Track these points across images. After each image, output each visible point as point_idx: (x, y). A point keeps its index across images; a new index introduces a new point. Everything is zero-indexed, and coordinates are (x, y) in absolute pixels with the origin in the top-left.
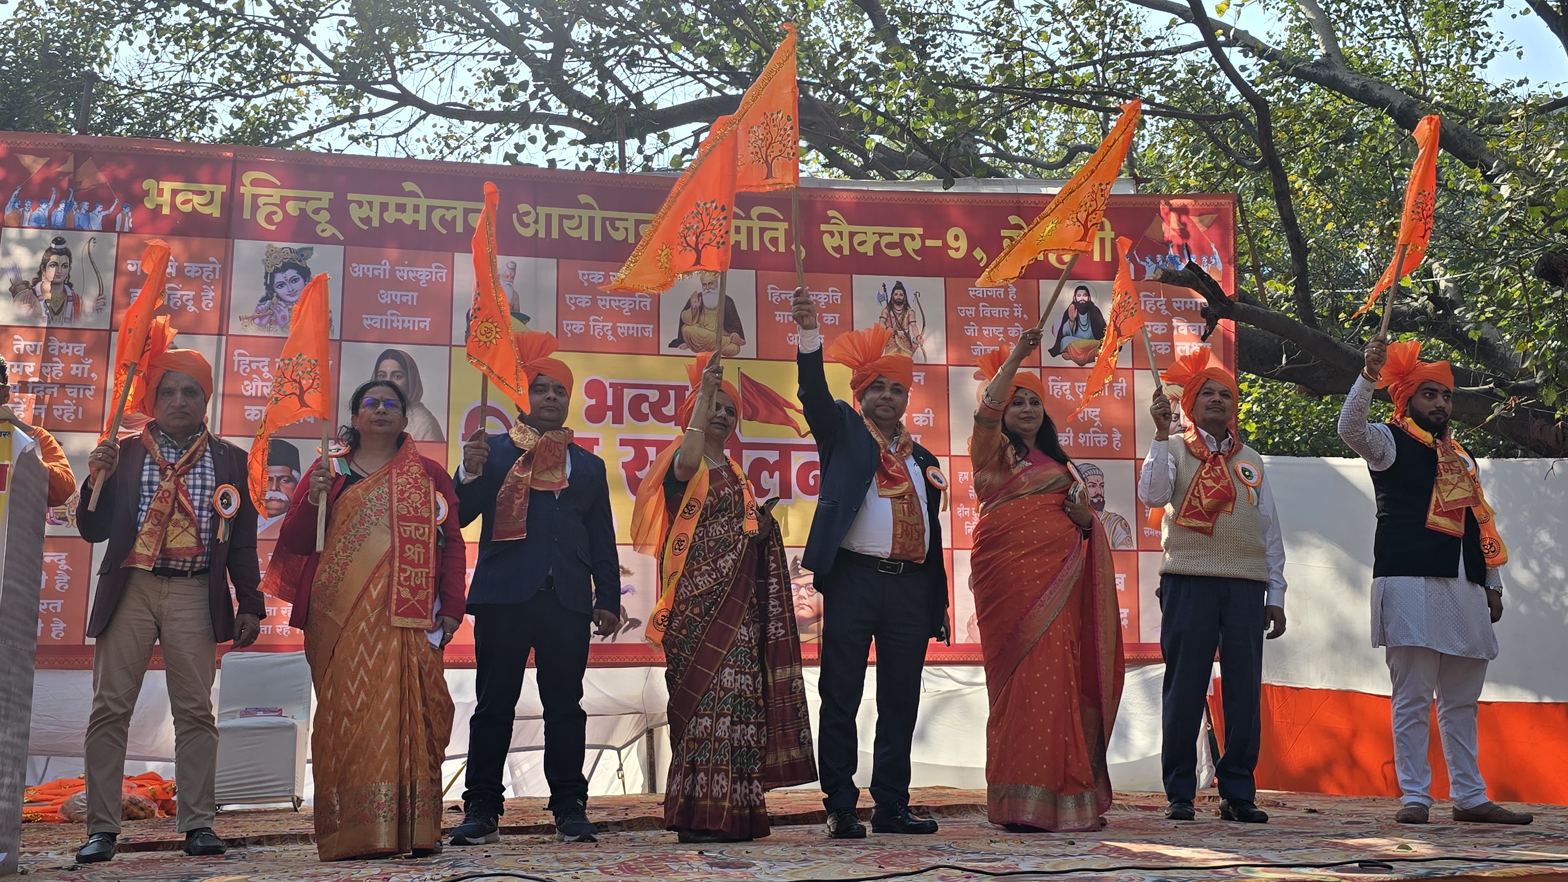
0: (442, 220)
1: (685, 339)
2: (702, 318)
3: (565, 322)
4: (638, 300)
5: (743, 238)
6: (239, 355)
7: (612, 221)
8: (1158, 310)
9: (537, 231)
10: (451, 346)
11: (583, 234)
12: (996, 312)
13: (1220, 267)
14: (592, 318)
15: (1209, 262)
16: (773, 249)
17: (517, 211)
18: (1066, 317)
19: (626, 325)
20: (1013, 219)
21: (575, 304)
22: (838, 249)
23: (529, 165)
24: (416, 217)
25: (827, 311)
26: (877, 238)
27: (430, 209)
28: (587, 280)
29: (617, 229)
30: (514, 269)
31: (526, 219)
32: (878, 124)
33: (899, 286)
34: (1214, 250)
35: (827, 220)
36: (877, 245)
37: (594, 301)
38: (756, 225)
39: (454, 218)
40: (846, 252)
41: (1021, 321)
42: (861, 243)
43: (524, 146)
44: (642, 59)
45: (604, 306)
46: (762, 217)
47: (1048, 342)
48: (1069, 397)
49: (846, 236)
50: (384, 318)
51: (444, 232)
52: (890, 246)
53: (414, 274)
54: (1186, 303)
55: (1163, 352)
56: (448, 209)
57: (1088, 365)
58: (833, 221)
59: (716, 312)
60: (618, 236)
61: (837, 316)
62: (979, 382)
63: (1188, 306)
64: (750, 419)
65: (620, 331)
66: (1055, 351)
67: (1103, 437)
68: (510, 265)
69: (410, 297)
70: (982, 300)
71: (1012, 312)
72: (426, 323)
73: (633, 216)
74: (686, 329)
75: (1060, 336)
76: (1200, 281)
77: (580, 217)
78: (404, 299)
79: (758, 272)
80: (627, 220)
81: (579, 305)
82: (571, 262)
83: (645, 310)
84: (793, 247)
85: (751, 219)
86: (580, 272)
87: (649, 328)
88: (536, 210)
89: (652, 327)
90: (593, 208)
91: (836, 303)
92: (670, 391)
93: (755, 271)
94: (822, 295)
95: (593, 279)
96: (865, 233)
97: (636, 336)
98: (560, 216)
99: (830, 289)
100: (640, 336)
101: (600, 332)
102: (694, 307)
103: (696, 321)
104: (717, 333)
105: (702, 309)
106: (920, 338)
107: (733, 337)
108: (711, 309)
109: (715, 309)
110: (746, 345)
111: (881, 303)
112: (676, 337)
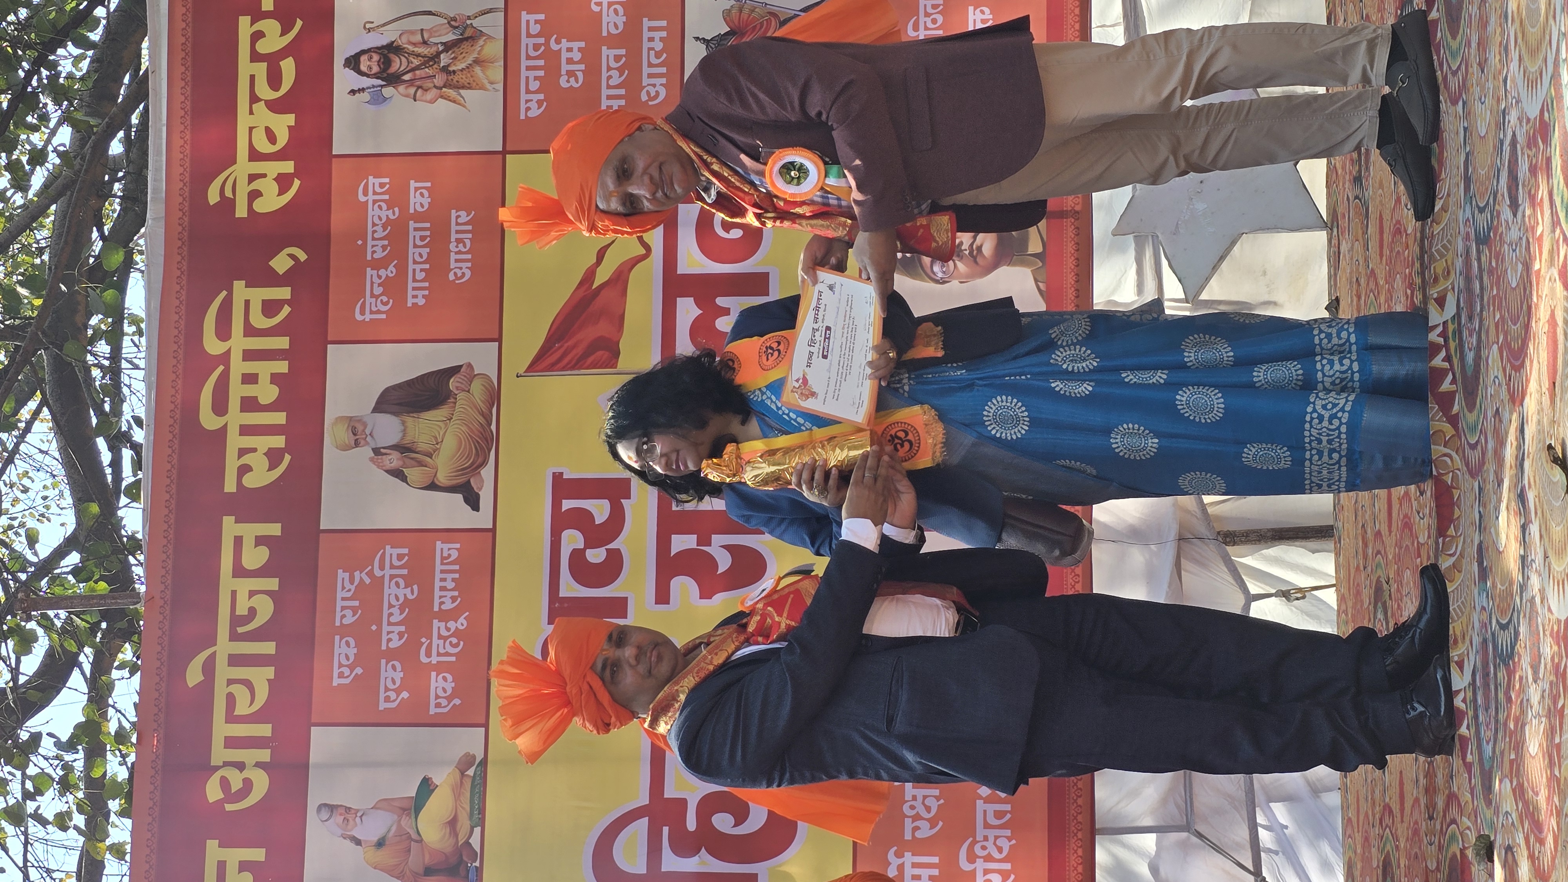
1: (461, 480)
2: (422, 447)
3: (433, 710)
4: (388, 572)
5: (265, 369)
7: (236, 620)
9: (258, 765)
11: (261, 677)
14: (424, 659)
16: (287, 310)
17: (220, 803)
19: (437, 593)
21: (398, 691)
22: (283, 180)
25: (403, 203)
26: (259, 107)
28: (352, 668)
29: (252, 613)
30: (332, 808)
31: (236, 786)
33: (353, 63)
35: (227, 204)
36: (275, 106)
37: (391, 655)
38: (239, 342)
40: (288, 167)
42: (271, 137)
45: (401, 634)
46: (223, 332)
49: (258, 167)
52: (274, 80)
58: (228, 193)
59: (409, 420)
60: (265, 609)
61: (413, 184)
64: (616, 354)
65: (448, 605)
68: (325, 815)
73: (227, 581)
74: (442, 478)
77: (230, 682)
79: (329, 339)
80: (234, 593)
81: (398, 683)
82: (316, 698)
83: (406, 558)
84: (281, 271)
85: (228, 353)
86: (335, 684)
87: (442, 549)
88: (217, 768)
89: (438, 543)
90: (212, 658)
91: (388, 186)
92: (563, 510)
93: (329, 346)
94: (373, 213)
95: (348, 658)
96: (251, 129)
97: (457, 576)
98: (228, 721)
99: (362, 198)
100: (457, 567)
101: (451, 642)
102: (401, 463)
103: (428, 459)
104: (450, 420)
105: (403, 449)
106: (452, 22)
107: (457, 388)
108: (404, 432)
109: (404, 423)
110: (472, 363)
111: (385, 99)
112: (459, 497)
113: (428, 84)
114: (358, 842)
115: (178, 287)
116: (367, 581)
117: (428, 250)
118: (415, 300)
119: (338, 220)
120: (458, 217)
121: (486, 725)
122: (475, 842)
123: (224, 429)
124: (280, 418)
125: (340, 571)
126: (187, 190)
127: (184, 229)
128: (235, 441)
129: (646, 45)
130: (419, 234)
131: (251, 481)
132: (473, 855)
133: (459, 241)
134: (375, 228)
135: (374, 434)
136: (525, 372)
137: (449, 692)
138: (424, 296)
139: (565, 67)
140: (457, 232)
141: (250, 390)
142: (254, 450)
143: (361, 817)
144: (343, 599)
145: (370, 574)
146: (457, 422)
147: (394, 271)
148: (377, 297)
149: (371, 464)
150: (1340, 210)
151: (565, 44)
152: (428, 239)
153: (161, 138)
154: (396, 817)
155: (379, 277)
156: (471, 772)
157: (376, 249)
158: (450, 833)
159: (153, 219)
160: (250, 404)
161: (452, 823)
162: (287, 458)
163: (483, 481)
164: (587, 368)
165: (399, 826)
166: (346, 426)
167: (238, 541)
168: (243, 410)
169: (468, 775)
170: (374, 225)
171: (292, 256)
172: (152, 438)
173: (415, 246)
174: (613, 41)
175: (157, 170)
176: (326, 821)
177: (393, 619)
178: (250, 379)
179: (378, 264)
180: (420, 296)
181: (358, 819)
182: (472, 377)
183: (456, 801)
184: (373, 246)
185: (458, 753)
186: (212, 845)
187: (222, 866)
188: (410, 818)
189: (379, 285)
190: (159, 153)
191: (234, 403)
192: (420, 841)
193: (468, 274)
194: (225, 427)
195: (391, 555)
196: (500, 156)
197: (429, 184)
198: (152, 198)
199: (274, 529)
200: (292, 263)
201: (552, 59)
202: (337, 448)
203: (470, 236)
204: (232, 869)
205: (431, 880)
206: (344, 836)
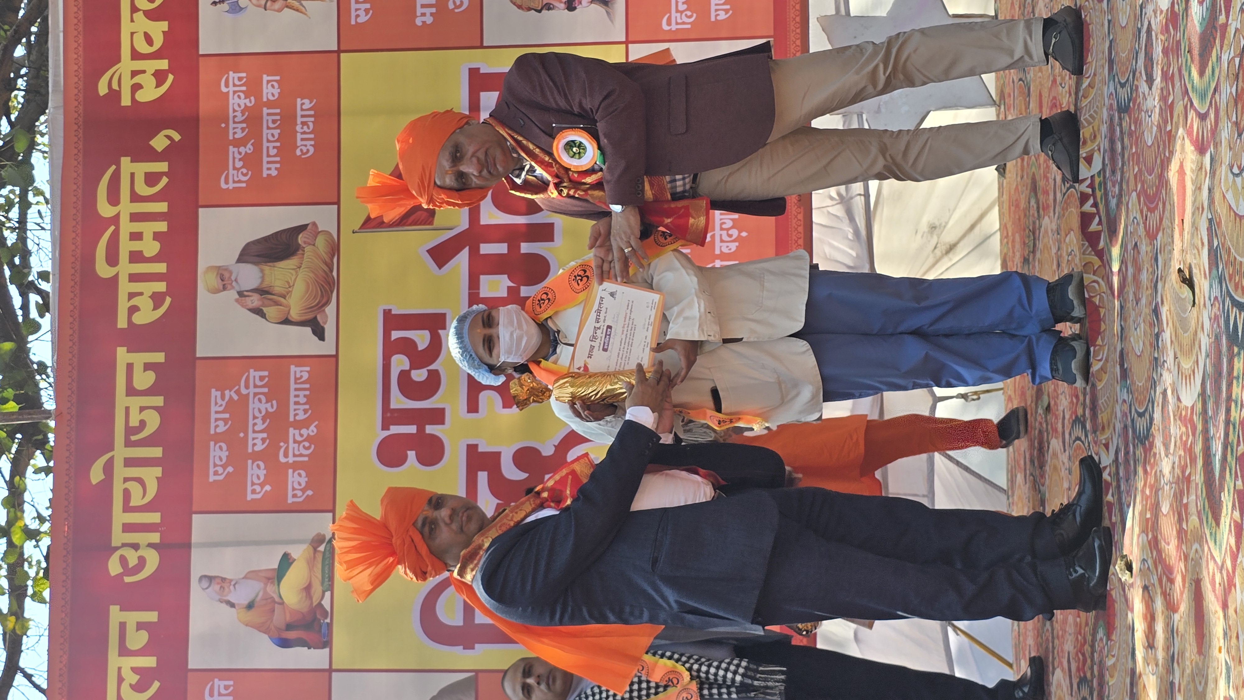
0: (138, 689)
1: (310, 316)
2: (277, 290)
3: (290, 500)
4: (252, 390)
5: (148, 228)
7: (130, 431)
9: (150, 545)
10: (330, 670)
11: (151, 476)
14: (282, 459)
16: (165, 180)
17: (120, 576)
19: (292, 407)
21: (262, 485)
22: (160, 76)
25: (258, 94)
26: (138, 16)
28: (224, 467)
29: (143, 424)
30: (211, 579)
31: (133, 561)
35: (114, 95)
36: (151, 15)
37: (256, 456)
38: (126, 207)
40: (163, 64)
42: (149, 40)
45: (263, 440)
46: (114, 199)
49: (139, 65)
51: (156, 685)
56: (120, 680)
58: (115, 86)
59: (267, 268)
60: (153, 421)
61: (265, 78)
65: (301, 416)
68: (205, 584)
73: (121, 400)
74: (294, 315)
77: (126, 480)
79: (200, 203)
80: (127, 409)
81: (262, 478)
82: (196, 493)
83: (267, 379)
84: (159, 149)
85: (117, 216)
86: (211, 480)
87: (295, 372)
88: (117, 548)
89: (293, 368)
90: (111, 461)
91: (245, 80)
92: (393, 339)
93: (201, 210)
94: (234, 101)
95: (221, 459)
96: (132, 34)
97: (307, 393)
98: (125, 511)
99: (224, 90)
100: (307, 386)
101: (304, 446)
102: (260, 303)
103: (282, 300)
104: (300, 267)
105: (262, 291)
107: (305, 242)
108: (263, 278)
109: (262, 271)
110: (317, 222)
111: (241, 9)
112: (308, 330)
114: (232, 605)
115: (76, 163)
116: (236, 397)
117: (279, 131)
118: (269, 172)
119: (205, 107)
120: (303, 104)
121: (333, 511)
122: (326, 603)
123: (115, 278)
124: (161, 268)
125: (213, 390)
126: (81, 83)
127: (79, 115)
128: (125, 287)
130: (271, 118)
131: (139, 319)
132: (325, 614)
133: (304, 124)
134: (236, 114)
135: (239, 281)
136: (361, 228)
137: (303, 485)
138: (276, 169)
140: (302, 116)
141: (136, 246)
142: (141, 294)
143: (234, 585)
144: (217, 412)
145: (238, 392)
146: (306, 269)
147: (252, 148)
148: (238, 169)
149: (236, 304)
150: (1007, 91)
152: (279, 122)
153: (58, 41)
154: (262, 585)
155: (240, 153)
156: (322, 548)
157: (236, 131)
158: (306, 597)
159: (54, 108)
160: (136, 257)
161: (308, 589)
162: (168, 300)
163: (326, 316)
164: (410, 225)
165: (265, 592)
166: (215, 274)
167: (130, 367)
168: (131, 261)
169: (319, 551)
170: (234, 111)
171: (168, 137)
172: (57, 285)
173: (268, 128)
175: (56, 67)
176: (207, 588)
177: (256, 428)
178: (136, 236)
179: (238, 143)
180: (273, 169)
181: (232, 588)
182: (316, 233)
183: (310, 571)
184: (234, 128)
185: (311, 535)
186: (114, 610)
187: (123, 626)
188: (274, 585)
189: (240, 160)
190: (57, 54)
191: (124, 256)
192: (282, 603)
193: (312, 150)
194: (117, 275)
195: (254, 377)
196: (336, 54)
197: (278, 78)
198: (53, 91)
199: (159, 357)
200: (168, 142)
202: (209, 291)
203: (312, 119)
204: (131, 628)
205: (292, 635)
206: (221, 601)
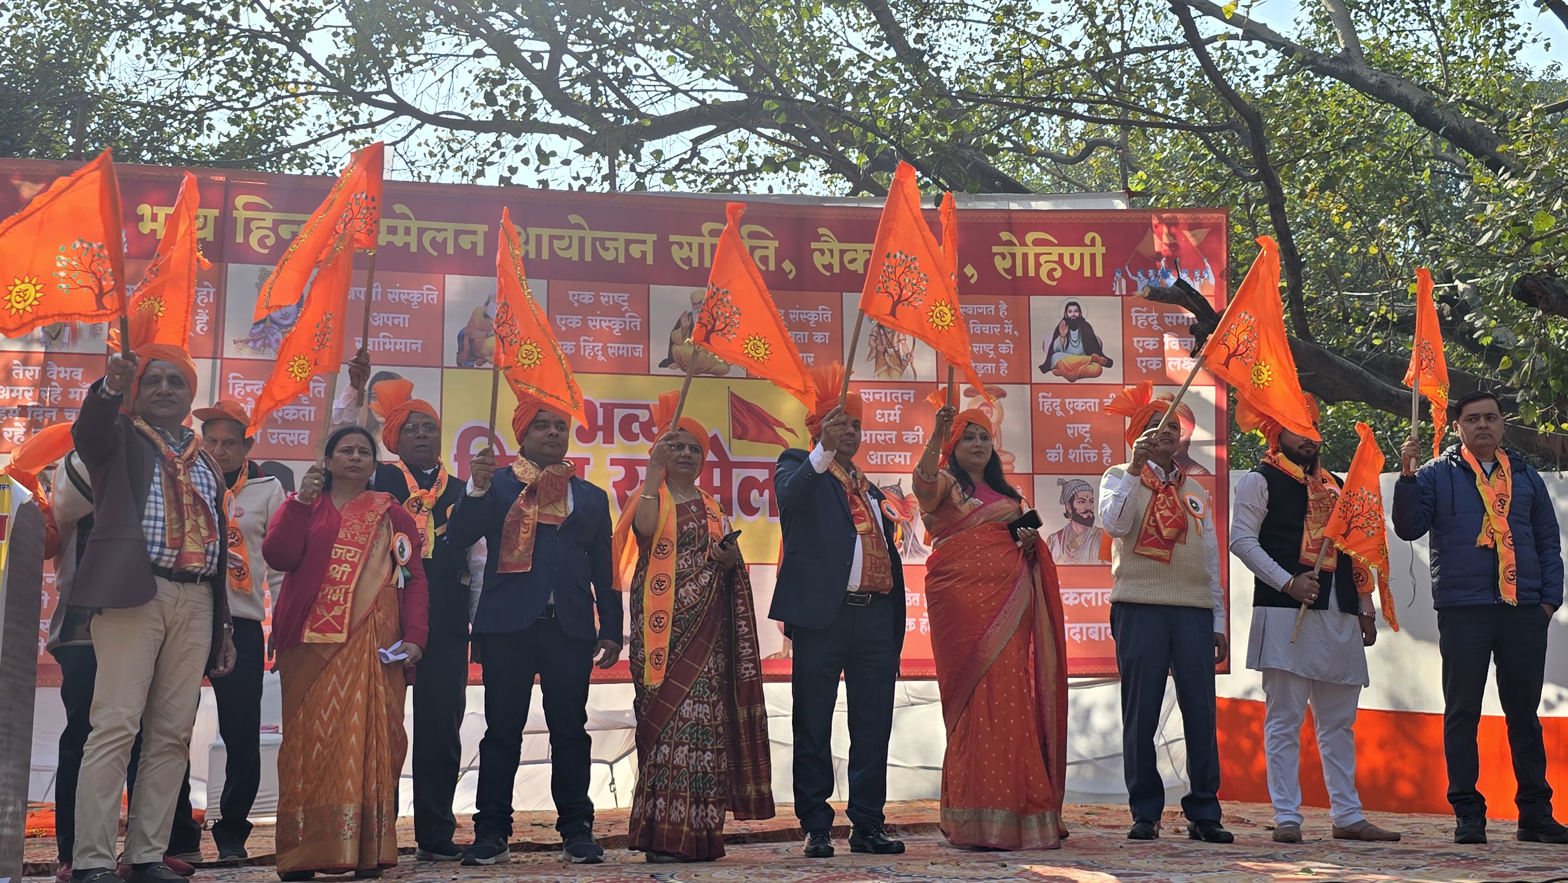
0: (433, 242)
1: (675, 359)
4: (628, 320)
6: (234, 378)
7: (602, 241)
8: (1150, 326)
9: (527, 253)
10: (442, 367)
11: (573, 254)
12: (987, 328)
13: (1212, 281)
14: (582, 338)
15: (1202, 277)
16: (763, 268)
18: (1057, 333)
19: (617, 346)
20: (1005, 236)
21: (566, 325)
22: (828, 267)
23: (518, 185)
24: (407, 239)
25: (818, 329)
26: (867, 255)
27: (421, 231)
28: (578, 301)
29: (607, 249)
32: (869, 141)
34: (1207, 264)
35: (818, 238)
37: (584, 321)
38: (747, 243)
39: (445, 240)
40: (837, 269)
41: (1012, 338)
42: (852, 261)
43: (517, 168)
44: (635, 77)
45: (595, 326)
47: (1039, 358)
48: (1060, 413)
49: (837, 254)
50: (377, 340)
51: (435, 254)
53: (406, 297)
54: (1178, 318)
55: (1154, 367)
56: (439, 230)
57: (1078, 381)
58: (823, 238)
60: (609, 256)
61: (825, 334)
62: (969, 399)
63: (1180, 321)
64: (737, 439)
65: (610, 351)
66: (1045, 368)
67: (1093, 454)
69: (402, 320)
70: (972, 317)
71: (1002, 328)
72: (417, 345)
73: (623, 236)
74: (676, 348)
75: (1051, 352)
76: (1189, 298)
77: (570, 237)
78: (396, 322)
80: (617, 240)
81: (570, 325)
82: (561, 283)
83: (635, 329)
84: (784, 266)
86: (570, 292)
87: (639, 348)
88: (525, 230)
89: (642, 347)
90: (583, 228)
91: (826, 321)
94: (813, 314)
95: (583, 299)
96: (856, 251)
97: (626, 356)
98: (550, 236)
99: (820, 308)
100: (630, 356)
101: (591, 353)
102: (684, 326)
105: (691, 328)
106: (909, 355)
112: (666, 356)
113: (878, 342)
114: (487, 304)
115: (775, 212)
116: (623, 309)
119: (809, 296)
122: (486, 365)
123: (701, 235)
124: (707, 264)
125: (628, 295)
126: (824, 216)
127: (804, 214)
128: (695, 240)
129: (897, 454)
131: (675, 249)
134: (805, 314)
136: (731, 392)
139: (886, 412)
142: (691, 251)
144: (614, 297)
145: (626, 311)
149: (683, 312)
151: (898, 412)
152: (797, 341)
162: (687, 268)
164: (732, 423)
167: (644, 242)
168: (712, 245)
170: (807, 314)
171: (791, 272)
173: (794, 334)
174: (899, 437)
184: (796, 314)
186: (484, 228)
187: (474, 233)
191: (715, 240)
192: (485, 338)
194: (703, 235)
195: (637, 322)
197: (825, 341)
199: (650, 261)
200: (788, 271)
201: (890, 406)
202: (690, 294)
204: (472, 238)
205: (466, 342)
206: (490, 297)
